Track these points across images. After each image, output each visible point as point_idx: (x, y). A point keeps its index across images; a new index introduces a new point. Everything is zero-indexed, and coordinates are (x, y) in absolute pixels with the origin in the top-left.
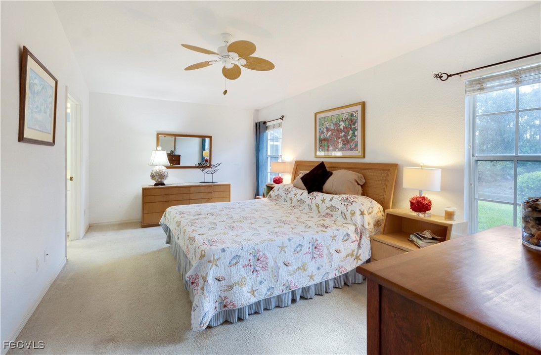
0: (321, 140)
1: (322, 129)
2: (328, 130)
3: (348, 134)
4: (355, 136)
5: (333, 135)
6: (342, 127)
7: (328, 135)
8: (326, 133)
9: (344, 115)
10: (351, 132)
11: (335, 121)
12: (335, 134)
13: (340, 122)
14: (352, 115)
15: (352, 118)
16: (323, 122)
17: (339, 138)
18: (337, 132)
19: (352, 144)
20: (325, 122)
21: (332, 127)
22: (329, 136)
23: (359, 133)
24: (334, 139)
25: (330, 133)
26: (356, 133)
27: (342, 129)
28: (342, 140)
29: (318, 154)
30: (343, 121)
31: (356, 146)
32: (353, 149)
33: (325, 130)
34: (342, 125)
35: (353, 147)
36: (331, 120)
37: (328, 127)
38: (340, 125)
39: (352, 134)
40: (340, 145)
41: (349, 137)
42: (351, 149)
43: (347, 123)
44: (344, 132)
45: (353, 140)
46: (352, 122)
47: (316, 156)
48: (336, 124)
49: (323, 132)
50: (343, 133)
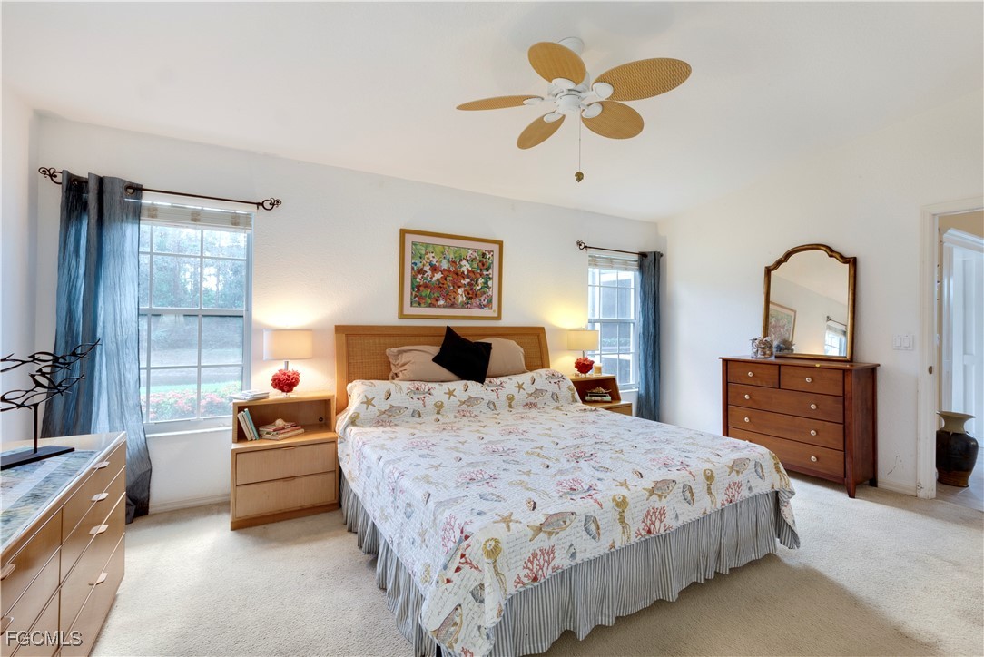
0: (417, 288)
1: (420, 265)
2: (434, 269)
3: (476, 282)
4: (488, 287)
5: (445, 279)
6: (464, 269)
7: (434, 279)
8: (429, 273)
9: (470, 252)
10: (481, 281)
11: (451, 256)
12: (451, 278)
13: (461, 260)
14: (484, 255)
15: (484, 260)
16: (423, 252)
17: (459, 287)
18: (456, 276)
19: (482, 298)
20: (427, 253)
21: (445, 265)
22: (438, 280)
23: (493, 284)
24: (449, 286)
25: (438, 276)
26: (490, 283)
27: (466, 273)
28: (465, 291)
29: (408, 310)
30: (468, 260)
31: (490, 302)
32: (485, 306)
33: (427, 268)
34: (465, 267)
35: (485, 303)
36: (443, 253)
37: (434, 263)
38: (461, 266)
39: (484, 283)
40: (461, 298)
41: (478, 288)
42: (481, 307)
43: (476, 266)
44: (469, 278)
45: (484, 293)
46: (483, 265)
47: (401, 315)
48: (454, 262)
49: (421, 271)
50: (468, 280)
